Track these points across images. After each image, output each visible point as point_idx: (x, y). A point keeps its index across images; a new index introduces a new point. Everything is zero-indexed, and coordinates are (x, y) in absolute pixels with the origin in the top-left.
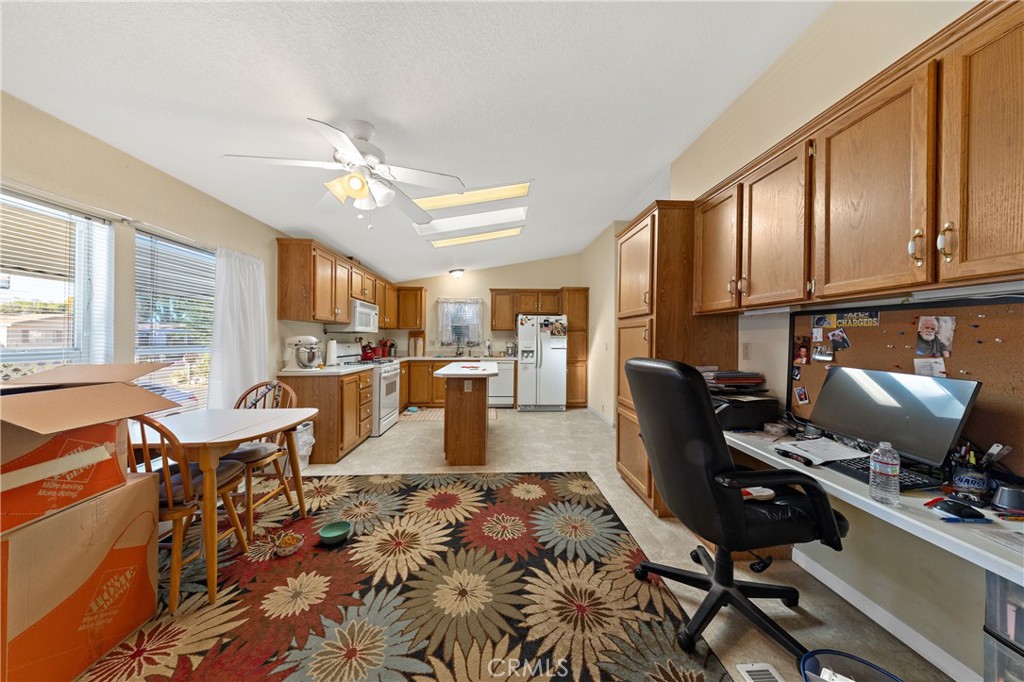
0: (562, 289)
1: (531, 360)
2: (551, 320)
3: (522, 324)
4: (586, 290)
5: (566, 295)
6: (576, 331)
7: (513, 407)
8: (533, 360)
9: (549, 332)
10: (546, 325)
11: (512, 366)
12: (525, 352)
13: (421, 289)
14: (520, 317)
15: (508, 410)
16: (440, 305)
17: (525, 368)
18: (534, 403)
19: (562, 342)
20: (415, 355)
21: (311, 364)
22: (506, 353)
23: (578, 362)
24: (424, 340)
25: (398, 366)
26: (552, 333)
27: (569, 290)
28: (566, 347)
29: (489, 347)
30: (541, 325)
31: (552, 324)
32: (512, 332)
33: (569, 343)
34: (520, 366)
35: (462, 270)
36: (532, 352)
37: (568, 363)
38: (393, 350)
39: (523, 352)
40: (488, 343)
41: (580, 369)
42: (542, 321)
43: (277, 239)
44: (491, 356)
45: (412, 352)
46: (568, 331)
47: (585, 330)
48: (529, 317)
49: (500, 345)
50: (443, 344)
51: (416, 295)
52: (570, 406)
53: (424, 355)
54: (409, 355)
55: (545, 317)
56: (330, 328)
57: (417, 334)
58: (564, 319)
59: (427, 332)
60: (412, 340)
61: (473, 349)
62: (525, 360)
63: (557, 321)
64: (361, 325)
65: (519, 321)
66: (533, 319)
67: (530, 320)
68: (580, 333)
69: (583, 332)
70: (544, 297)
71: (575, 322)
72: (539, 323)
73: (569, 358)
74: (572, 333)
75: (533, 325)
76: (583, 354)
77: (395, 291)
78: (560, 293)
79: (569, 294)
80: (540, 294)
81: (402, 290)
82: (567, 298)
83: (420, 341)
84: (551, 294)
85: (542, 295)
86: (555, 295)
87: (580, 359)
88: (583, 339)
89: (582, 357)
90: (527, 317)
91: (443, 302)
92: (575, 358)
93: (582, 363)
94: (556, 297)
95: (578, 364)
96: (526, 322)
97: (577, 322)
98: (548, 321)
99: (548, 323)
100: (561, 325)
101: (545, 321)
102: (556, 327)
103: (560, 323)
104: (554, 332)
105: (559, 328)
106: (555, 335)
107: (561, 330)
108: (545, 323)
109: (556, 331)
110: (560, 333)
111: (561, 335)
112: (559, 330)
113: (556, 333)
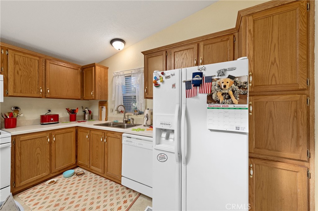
2: (206, 74)
3: (157, 85)
9: (203, 97)
13: (94, 65)
17: (162, 158)
19: (238, 118)
20: (100, 120)
23: (281, 159)
24: (107, 109)
26: (210, 99)
27: (254, 14)
28: (247, 130)
29: (147, 116)
31: (210, 79)
36: (172, 132)
41: (286, 177)
42: (190, 78)
46: (252, 93)
47: (304, 90)
48: (167, 73)
51: (92, 70)
53: (106, 120)
55: (195, 69)
57: (103, 103)
58: (240, 68)
59: (109, 102)
63: (222, 73)
66: (172, 75)
67: (168, 77)
68: (288, 96)
69: (295, 94)
70: (208, 46)
71: (274, 75)
72: (184, 82)
73: (256, 148)
74: (263, 99)
75: (174, 86)
76: (298, 145)
77: (78, 70)
78: (236, 34)
79: (254, 21)
80: (201, 45)
81: (85, 68)
82: (250, 31)
83: (104, 110)
84: (219, 40)
85: (204, 45)
86: (228, 39)
87: (287, 154)
88: (296, 111)
89: (294, 152)
90: (163, 74)
91: (116, 76)
92: (272, 150)
93: (294, 164)
94: (228, 41)
95: (281, 165)
96: (163, 82)
97: (276, 75)
98: (201, 74)
99: (201, 79)
100: (233, 81)
101: (194, 74)
102: (219, 86)
103: (230, 77)
104: (214, 97)
105: (227, 87)
106: (218, 102)
107: (233, 92)
108: (195, 79)
109: (219, 94)
110: (229, 97)
111: (232, 103)
112: (227, 91)
113: (221, 99)
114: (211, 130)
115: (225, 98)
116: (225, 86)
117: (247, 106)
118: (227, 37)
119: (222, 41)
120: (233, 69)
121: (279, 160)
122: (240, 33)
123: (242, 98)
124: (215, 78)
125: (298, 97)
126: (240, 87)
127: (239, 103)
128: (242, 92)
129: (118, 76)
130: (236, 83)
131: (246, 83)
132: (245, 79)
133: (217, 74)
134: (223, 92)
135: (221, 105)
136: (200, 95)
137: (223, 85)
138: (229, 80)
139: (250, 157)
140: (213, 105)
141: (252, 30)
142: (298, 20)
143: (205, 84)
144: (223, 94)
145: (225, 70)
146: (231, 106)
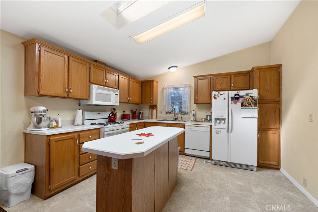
0: (253, 69)
1: (223, 126)
2: (241, 94)
3: (215, 98)
4: (278, 68)
5: (257, 73)
6: (267, 103)
7: (209, 159)
8: (225, 126)
9: (239, 104)
10: (237, 98)
11: (209, 129)
12: (218, 119)
13: (153, 81)
14: (214, 93)
15: (205, 161)
16: (165, 90)
17: (218, 132)
18: (227, 161)
19: (254, 112)
20: (152, 118)
21: (40, 125)
22: (206, 120)
23: (270, 129)
24: (157, 111)
25: (129, 126)
26: (243, 105)
27: (260, 69)
28: (257, 117)
29: (194, 115)
30: (232, 98)
31: (242, 97)
32: (208, 105)
33: (259, 113)
34: (213, 130)
35: (176, 67)
36: (224, 119)
37: (259, 130)
38: (141, 115)
39: (216, 119)
40: (193, 112)
41: (272, 136)
42: (233, 96)
43: (23, 43)
44: (196, 121)
45: (150, 117)
46: (259, 103)
47: (278, 102)
48: (221, 93)
49: (202, 114)
50: (167, 113)
51: (150, 84)
52: (261, 166)
53: (156, 118)
54: (149, 118)
55: (236, 92)
56: (83, 102)
57: (153, 107)
58: (255, 93)
59: (158, 106)
60: (151, 110)
61: (184, 116)
62: (218, 126)
63: (247, 95)
64: (96, 100)
65: (213, 96)
66: (224, 94)
67: (222, 95)
68: (272, 104)
69: (275, 103)
70: (236, 77)
71: (267, 95)
72: (230, 97)
73: (260, 126)
74: (263, 105)
75: (225, 99)
76: (276, 123)
77: (140, 83)
78: (251, 73)
79: (260, 72)
80: (232, 76)
81: (143, 82)
82: (258, 76)
83: (155, 111)
84: (243, 75)
85: (234, 76)
86: (247, 75)
87: (272, 127)
88: (275, 110)
89: (274, 126)
90: (219, 93)
91: (167, 88)
92: (267, 126)
93: (274, 131)
94: (247, 76)
95: (270, 132)
96: (218, 97)
97: (268, 95)
98: (239, 95)
99: (239, 96)
100: (252, 98)
101: (235, 95)
102: (246, 100)
103: (251, 96)
104: (244, 104)
105: (250, 100)
106: (246, 106)
107: (252, 102)
108: (236, 96)
109: (246, 103)
110: (250, 104)
111: (252, 106)
112: (249, 102)
113: (247, 105)
114: (243, 117)
115: (249, 105)
116: (249, 100)
117: (257, 108)
118: (246, 74)
119: (244, 76)
120: (252, 93)
121: (269, 129)
122: (253, 73)
123: (255, 105)
124: (244, 96)
125: (276, 104)
126: (254, 101)
127: (254, 107)
128: (255, 102)
129: (168, 88)
130: (253, 99)
131: (257, 99)
132: (256, 98)
133: (245, 95)
134: (248, 102)
135: (247, 108)
136: (238, 103)
137: (248, 99)
138: (250, 98)
139: (258, 130)
140: (244, 107)
141: (259, 76)
142: (276, 75)
143: (240, 99)
144: (248, 103)
145: (249, 94)
146: (251, 108)
